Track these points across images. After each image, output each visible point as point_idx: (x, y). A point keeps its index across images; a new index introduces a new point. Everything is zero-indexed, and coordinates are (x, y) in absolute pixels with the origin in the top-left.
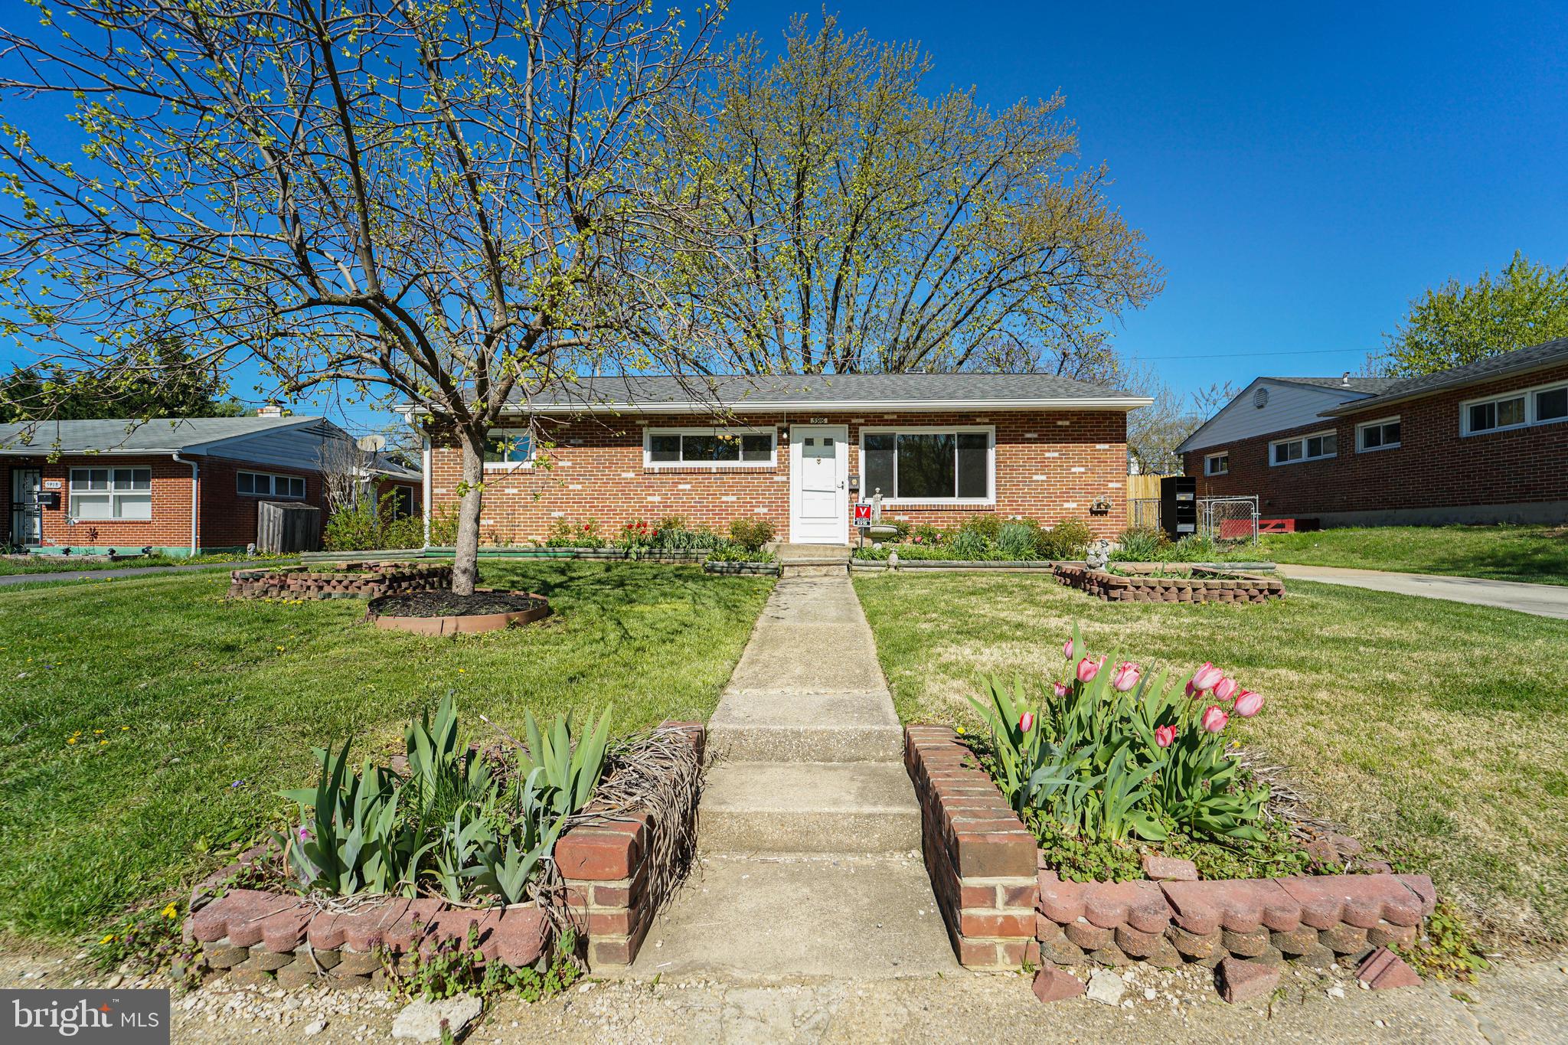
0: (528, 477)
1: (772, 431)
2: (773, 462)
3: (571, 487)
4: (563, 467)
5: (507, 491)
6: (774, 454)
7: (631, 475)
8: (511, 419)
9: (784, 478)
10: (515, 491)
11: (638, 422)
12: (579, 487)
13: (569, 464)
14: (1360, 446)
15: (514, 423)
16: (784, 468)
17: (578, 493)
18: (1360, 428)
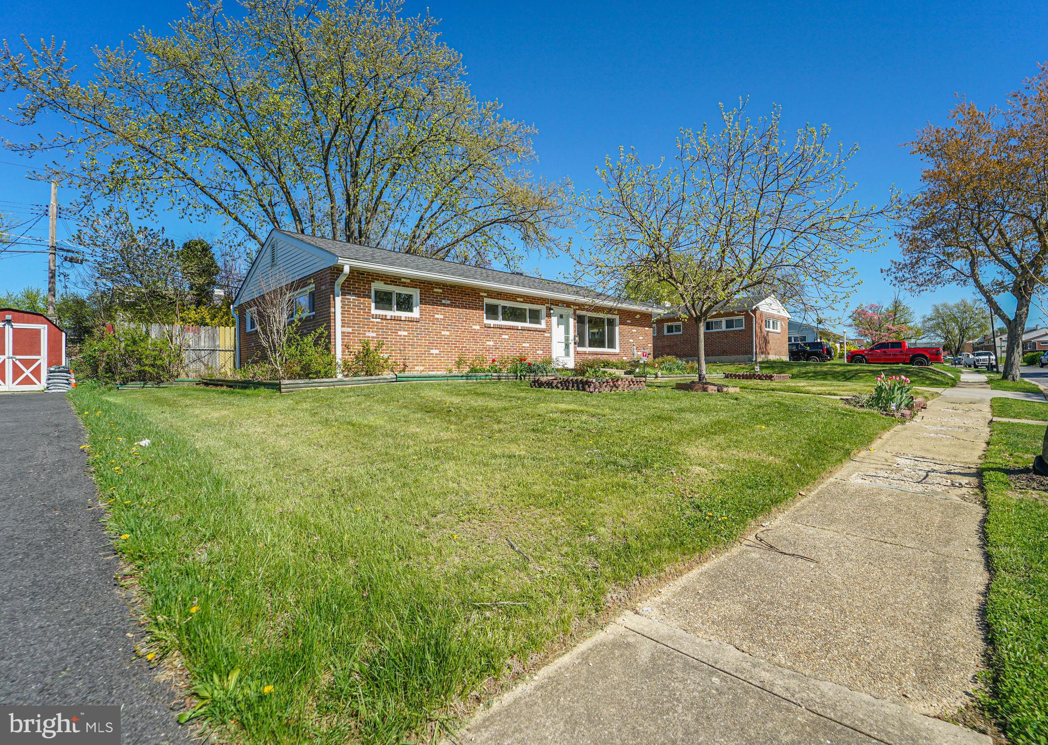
0: (415, 323)
1: (543, 308)
2: (543, 325)
3: (443, 333)
4: (438, 319)
5: (400, 333)
6: (543, 322)
7: (477, 327)
8: (403, 280)
9: (549, 335)
10: (406, 333)
11: (481, 294)
12: (448, 333)
13: (442, 317)
14: (665, 333)
15: (405, 283)
16: (549, 329)
17: (447, 337)
18: (666, 325)
